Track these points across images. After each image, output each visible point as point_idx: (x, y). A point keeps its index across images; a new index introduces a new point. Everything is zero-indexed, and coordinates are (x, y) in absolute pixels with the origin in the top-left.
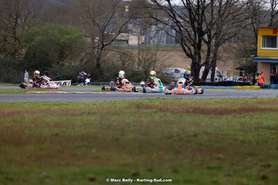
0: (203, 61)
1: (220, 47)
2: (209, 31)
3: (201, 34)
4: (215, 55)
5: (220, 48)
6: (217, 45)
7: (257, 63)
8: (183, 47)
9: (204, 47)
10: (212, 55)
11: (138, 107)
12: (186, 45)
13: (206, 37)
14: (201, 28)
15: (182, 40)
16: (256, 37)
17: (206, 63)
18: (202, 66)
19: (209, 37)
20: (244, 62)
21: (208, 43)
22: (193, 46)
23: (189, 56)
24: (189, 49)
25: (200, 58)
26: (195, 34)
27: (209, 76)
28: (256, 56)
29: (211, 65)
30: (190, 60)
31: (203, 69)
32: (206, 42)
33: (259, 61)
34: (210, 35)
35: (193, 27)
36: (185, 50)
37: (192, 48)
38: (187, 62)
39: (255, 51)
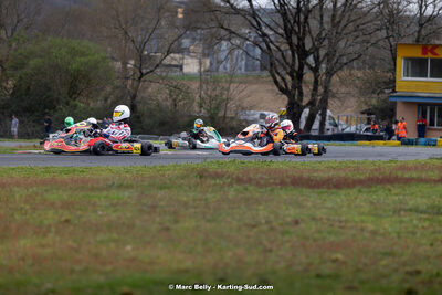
0: (306, 100)
2: (316, 49)
3: (304, 54)
4: (326, 90)
5: (335, 78)
6: (329, 73)
7: (395, 103)
8: (273, 76)
9: (308, 76)
10: (321, 90)
11: (201, 176)
12: (278, 74)
13: (311, 60)
14: (303, 44)
15: (271, 65)
16: (394, 59)
17: (311, 104)
18: (305, 107)
19: (317, 59)
20: (374, 102)
21: (315, 70)
22: (291, 74)
23: (284, 91)
24: (283, 79)
25: (301, 94)
26: (293, 56)
27: (316, 125)
28: (394, 91)
29: (320, 107)
30: (285, 99)
31: (306, 112)
32: (311, 68)
33: (398, 100)
34: (318, 57)
35: (290, 44)
36: (276, 82)
37: (288, 78)
38: (280, 101)
39: (391, 83)
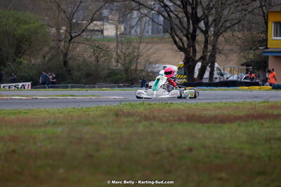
0: (198, 56)
1: (220, 37)
2: (205, 17)
3: (196, 20)
4: (214, 47)
5: (221, 39)
6: (217, 35)
7: (268, 57)
8: (173, 37)
9: (200, 37)
10: (210, 47)
11: (117, 115)
12: (177, 36)
13: (202, 24)
14: (196, 13)
15: (171, 29)
16: (267, 23)
17: (202, 58)
18: (198, 61)
19: (206, 24)
20: (251, 56)
21: (205, 32)
22: (186, 36)
23: (181, 49)
24: (181, 40)
25: (195, 51)
26: (188, 21)
27: (207, 75)
28: (267, 47)
29: (209, 61)
30: (182, 54)
31: (199, 65)
32: (202, 31)
33: (270, 55)
34: (208, 22)
35: (186, 13)
36: (175, 42)
37: (185, 39)
38: (179, 57)
39: (265, 42)
